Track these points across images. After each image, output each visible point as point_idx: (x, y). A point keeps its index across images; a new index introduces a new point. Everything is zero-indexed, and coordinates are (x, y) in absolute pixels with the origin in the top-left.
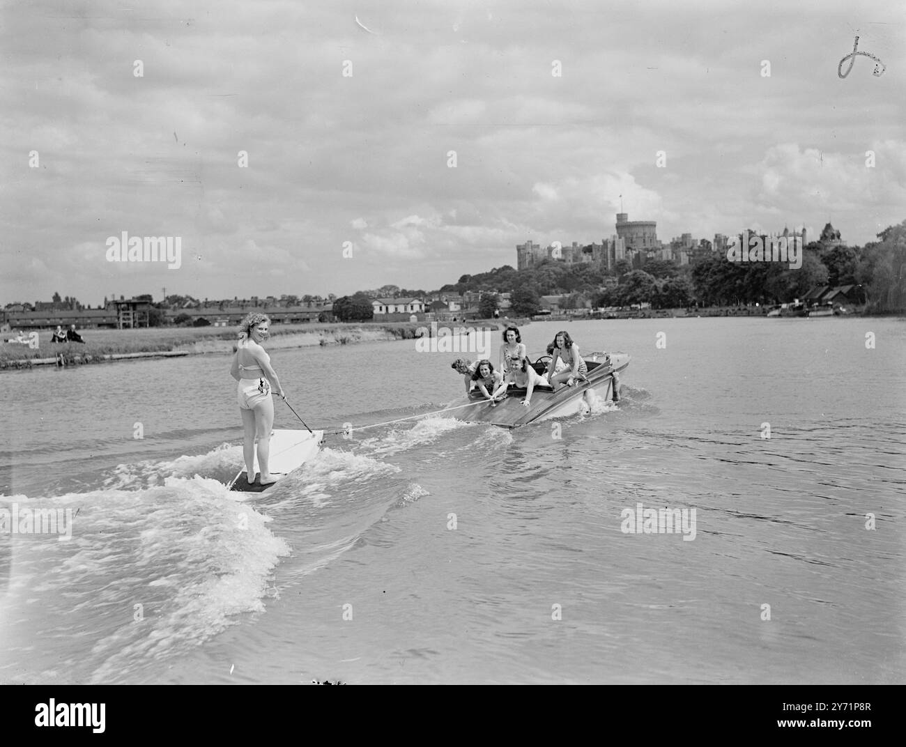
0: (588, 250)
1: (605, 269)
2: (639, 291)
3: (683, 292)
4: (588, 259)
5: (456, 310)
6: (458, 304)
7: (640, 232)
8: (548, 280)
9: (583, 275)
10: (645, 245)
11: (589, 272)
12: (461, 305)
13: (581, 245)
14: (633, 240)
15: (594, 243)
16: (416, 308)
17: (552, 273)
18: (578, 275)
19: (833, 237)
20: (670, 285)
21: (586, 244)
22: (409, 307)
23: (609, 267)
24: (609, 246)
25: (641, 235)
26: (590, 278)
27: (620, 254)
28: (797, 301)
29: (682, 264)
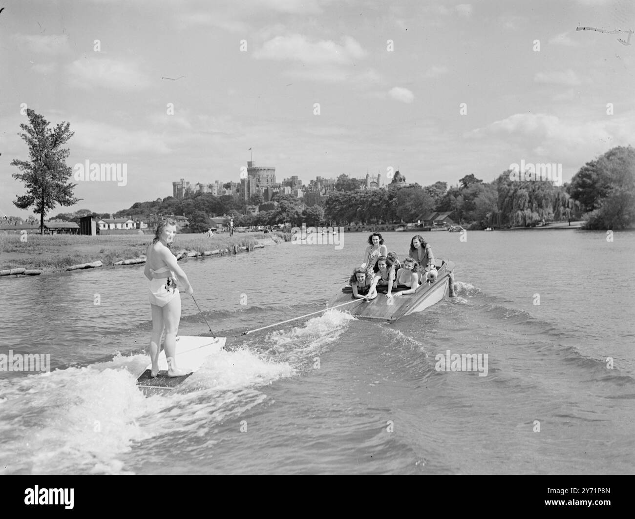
0: (228, 186)
1: (243, 199)
2: (284, 215)
3: (317, 215)
4: (229, 192)
5: (145, 227)
6: (145, 223)
7: (264, 174)
8: (203, 207)
9: (229, 203)
10: (268, 184)
11: (233, 202)
12: (149, 224)
13: (221, 183)
14: (260, 180)
15: (231, 182)
16: (130, 226)
17: (206, 202)
18: (225, 204)
19: (400, 180)
20: (307, 211)
21: (225, 182)
22: (125, 225)
23: (246, 198)
24: (246, 183)
25: (265, 176)
26: (234, 206)
27: (254, 190)
28: (419, 221)
29: (299, 197)
